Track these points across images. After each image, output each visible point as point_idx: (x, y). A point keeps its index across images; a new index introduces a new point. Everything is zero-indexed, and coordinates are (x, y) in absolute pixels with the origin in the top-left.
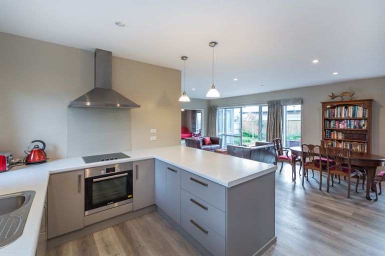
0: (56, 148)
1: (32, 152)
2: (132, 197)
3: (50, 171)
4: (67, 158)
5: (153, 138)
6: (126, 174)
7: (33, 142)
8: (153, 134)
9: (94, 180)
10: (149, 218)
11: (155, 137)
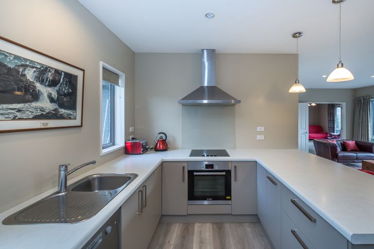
0: (174, 139)
1: (158, 141)
2: (230, 199)
3: (163, 159)
4: (182, 149)
5: (259, 137)
6: (224, 173)
7: (159, 134)
8: (260, 133)
9: (195, 173)
10: (248, 229)
11: (263, 136)
